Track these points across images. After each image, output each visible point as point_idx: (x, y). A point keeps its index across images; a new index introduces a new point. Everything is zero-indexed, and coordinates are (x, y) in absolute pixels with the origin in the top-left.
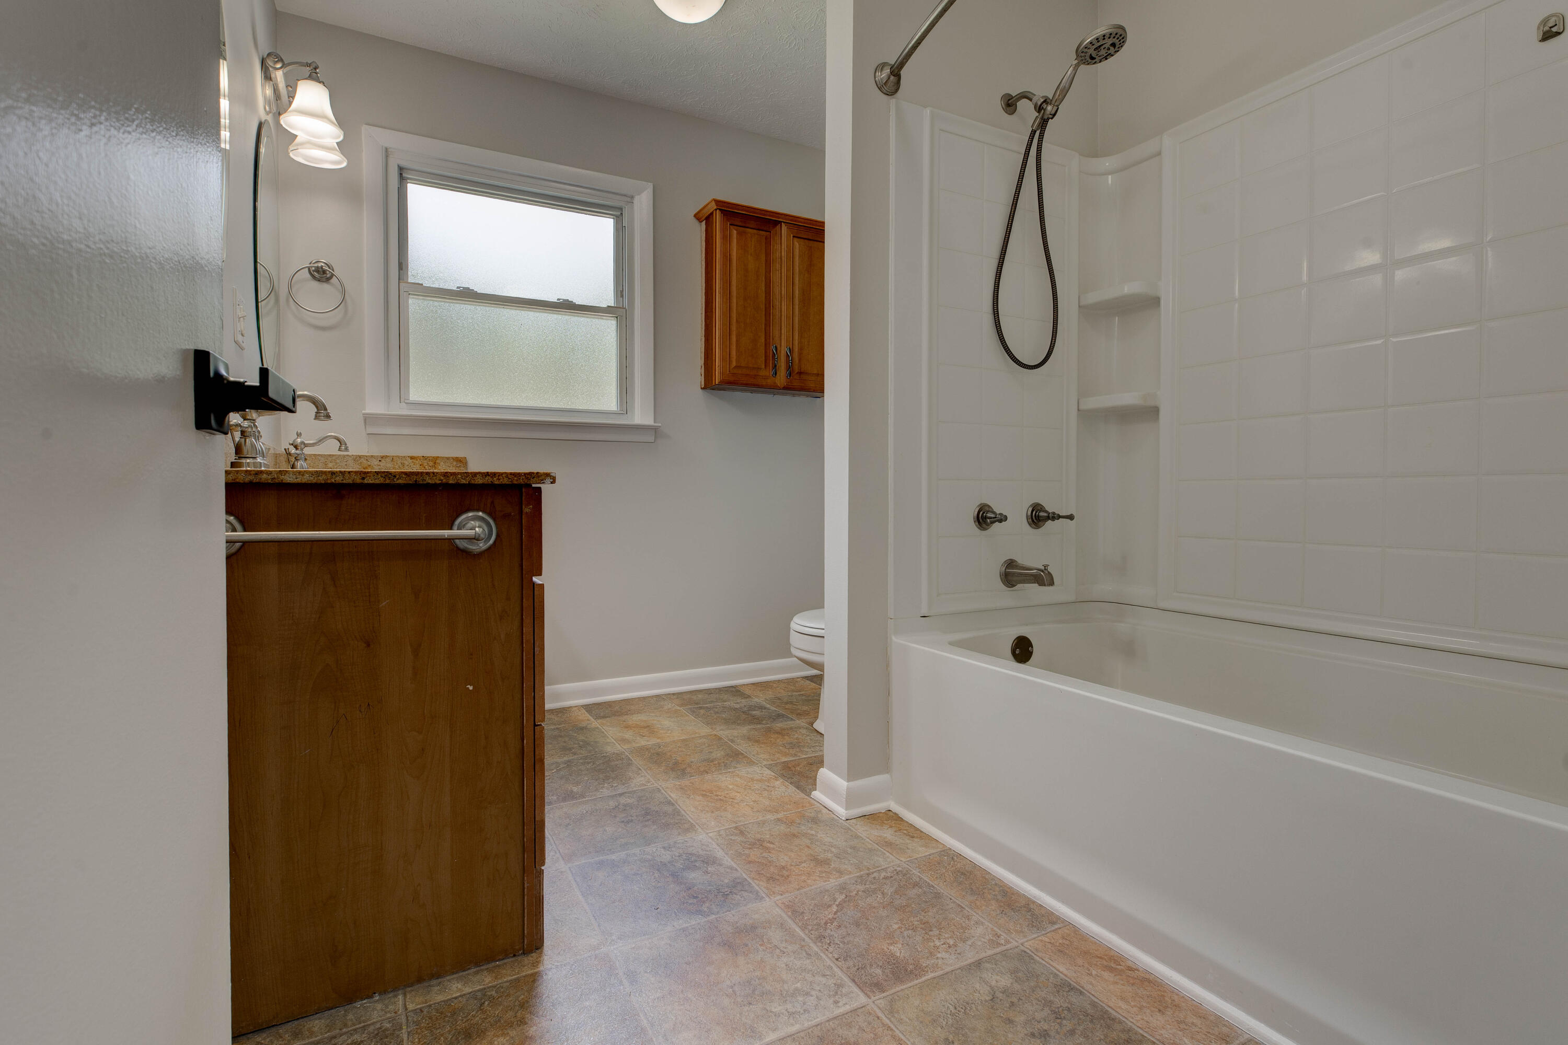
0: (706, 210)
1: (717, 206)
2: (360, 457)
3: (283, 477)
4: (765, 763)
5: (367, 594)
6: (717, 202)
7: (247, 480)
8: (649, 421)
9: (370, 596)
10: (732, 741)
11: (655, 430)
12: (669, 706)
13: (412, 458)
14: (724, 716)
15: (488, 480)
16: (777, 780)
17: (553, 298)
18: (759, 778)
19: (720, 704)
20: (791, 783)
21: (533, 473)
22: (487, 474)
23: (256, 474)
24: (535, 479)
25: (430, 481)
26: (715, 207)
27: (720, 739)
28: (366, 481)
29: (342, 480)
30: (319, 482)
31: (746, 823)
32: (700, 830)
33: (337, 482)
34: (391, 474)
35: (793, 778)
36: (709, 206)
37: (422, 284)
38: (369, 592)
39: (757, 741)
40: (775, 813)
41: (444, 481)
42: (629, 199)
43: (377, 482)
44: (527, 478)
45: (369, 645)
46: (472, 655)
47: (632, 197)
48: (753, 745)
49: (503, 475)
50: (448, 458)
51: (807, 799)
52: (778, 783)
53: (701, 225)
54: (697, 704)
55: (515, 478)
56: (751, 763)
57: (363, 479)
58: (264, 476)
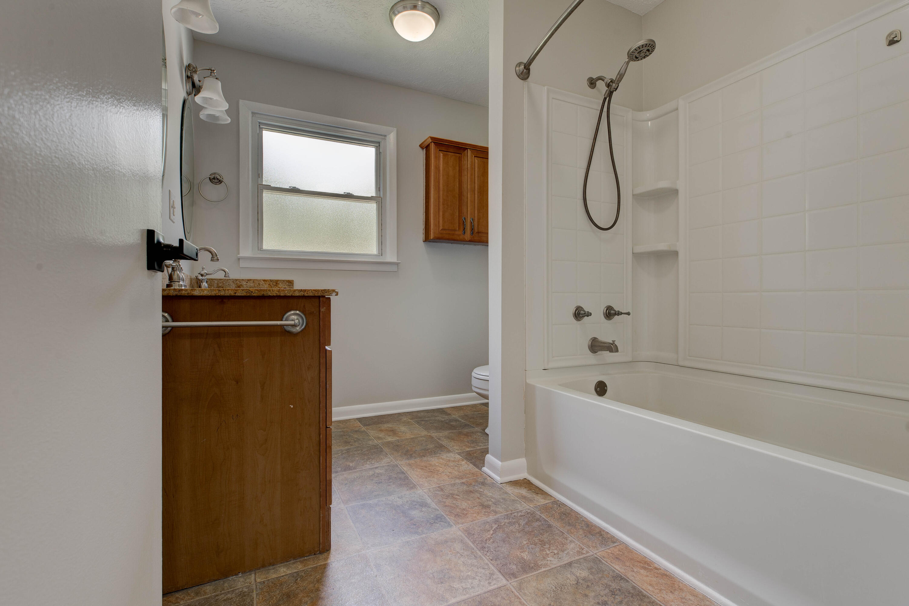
0: (425, 143)
1: (432, 140)
2: (236, 280)
3: (193, 292)
4: (457, 451)
5: (237, 355)
6: (432, 138)
7: (174, 294)
8: (394, 259)
9: (238, 356)
10: (439, 439)
11: (397, 264)
12: (405, 419)
13: (264, 281)
14: (435, 425)
15: (302, 294)
16: (463, 461)
17: (341, 192)
18: (453, 459)
19: (433, 418)
20: (471, 463)
21: (326, 290)
22: (301, 290)
23: (179, 291)
24: (327, 293)
25: (271, 295)
26: (431, 141)
27: (432, 438)
28: (236, 295)
29: (224, 294)
30: (212, 295)
31: (444, 484)
32: (419, 488)
33: (221, 295)
34: (250, 291)
35: (472, 460)
36: (427, 141)
37: (270, 186)
38: (238, 354)
39: (453, 439)
40: (461, 479)
41: (278, 294)
42: (383, 137)
43: (243, 295)
44: (323, 293)
45: (237, 383)
46: (292, 388)
47: (385, 136)
48: (450, 441)
49: (310, 291)
50: (284, 281)
51: (479, 472)
52: (464, 462)
53: (423, 151)
54: (420, 418)
55: (316, 293)
56: (449, 451)
57: (235, 293)
58: (184, 292)
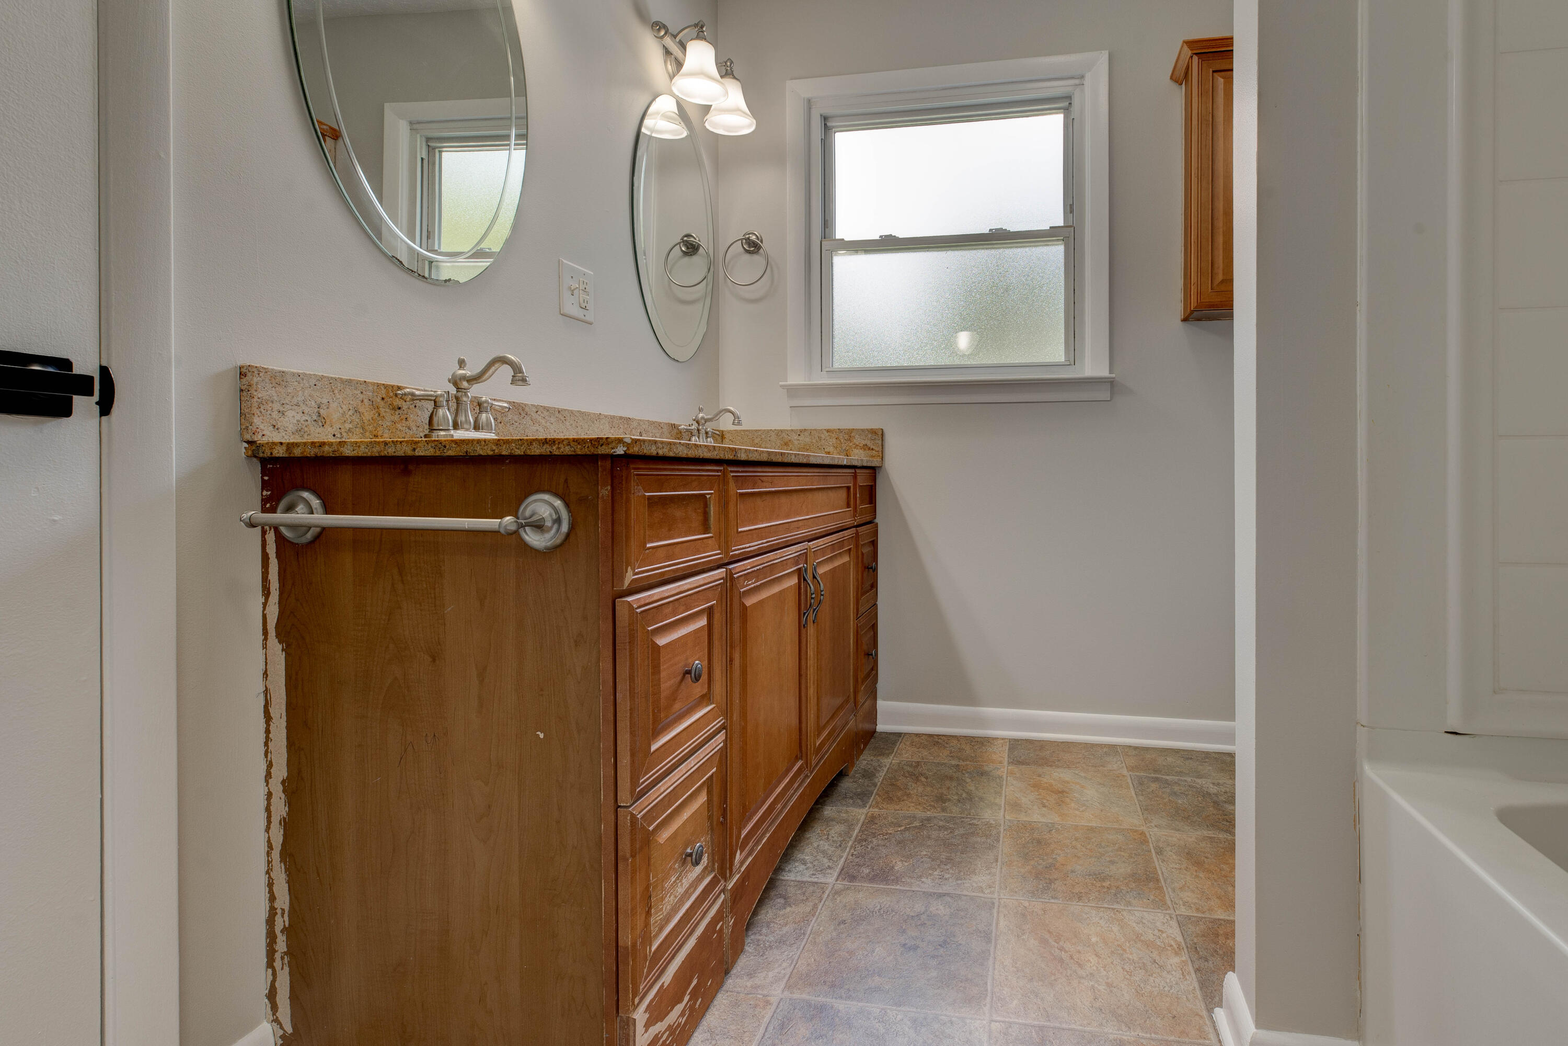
0: (1180, 62)
1: (1191, 50)
2: (782, 431)
3: (342, 449)
4: (1183, 911)
5: (433, 596)
6: (1190, 44)
7: (312, 454)
8: (1104, 372)
9: (435, 598)
10: (1160, 852)
11: (1110, 383)
12: (1115, 767)
13: (828, 431)
14: (1180, 802)
15: (545, 450)
16: (1176, 954)
18: (1151, 937)
19: (1189, 779)
20: (1197, 970)
21: (602, 438)
22: (545, 442)
23: (320, 446)
24: (603, 447)
25: (482, 453)
26: (1190, 53)
27: (1145, 841)
28: (417, 454)
29: (395, 452)
30: (374, 455)
31: (1064, 1026)
32: (986, 1009)
33: (390, 455)
34: (441, 443)
35: (1207, 960)
36: (1182, 56)
37: (843, 239)
38: (435, 593)
39: (1199, 864)
40: (1123, 1027)
41: (496, 451)
42: (1077, 82)
43: (428, 453)
44: (593, 446)
45: (434, 660)
46: (542, 690)
47: (1082, 77)
48: (1187, 869)
49: (565, 443)
50: (863, 430)
51: (1201, 1017)
52: (1175, 960)
53: (1181, 88)
54: (1155, 771)
55: (579, 447)
56: (1160, 904)
57: (414, 450)
58: (326, 448)
